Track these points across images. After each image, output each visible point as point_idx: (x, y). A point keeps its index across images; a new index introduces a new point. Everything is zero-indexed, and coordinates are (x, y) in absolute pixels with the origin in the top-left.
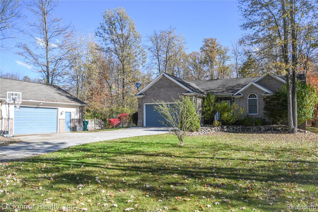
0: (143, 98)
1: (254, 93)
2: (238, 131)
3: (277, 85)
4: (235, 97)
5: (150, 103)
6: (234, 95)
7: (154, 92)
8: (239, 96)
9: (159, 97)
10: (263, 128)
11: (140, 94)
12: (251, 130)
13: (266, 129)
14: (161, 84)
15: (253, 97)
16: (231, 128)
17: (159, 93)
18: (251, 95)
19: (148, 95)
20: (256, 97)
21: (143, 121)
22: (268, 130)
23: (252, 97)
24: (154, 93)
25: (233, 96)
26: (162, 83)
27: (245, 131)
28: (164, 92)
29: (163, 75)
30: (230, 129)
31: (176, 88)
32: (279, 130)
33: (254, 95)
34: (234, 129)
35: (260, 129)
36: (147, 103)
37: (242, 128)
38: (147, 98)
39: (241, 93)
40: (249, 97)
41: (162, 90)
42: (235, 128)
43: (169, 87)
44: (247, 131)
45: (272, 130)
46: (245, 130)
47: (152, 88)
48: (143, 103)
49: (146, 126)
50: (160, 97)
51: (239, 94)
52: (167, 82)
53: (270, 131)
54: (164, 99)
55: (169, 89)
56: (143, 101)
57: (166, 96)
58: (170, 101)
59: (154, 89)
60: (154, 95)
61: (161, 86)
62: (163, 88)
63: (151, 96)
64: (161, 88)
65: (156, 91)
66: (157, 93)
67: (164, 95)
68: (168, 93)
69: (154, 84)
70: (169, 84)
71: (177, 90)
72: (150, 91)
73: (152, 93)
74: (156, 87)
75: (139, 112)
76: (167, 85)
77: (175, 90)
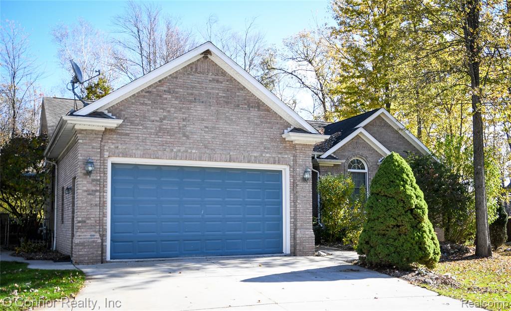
0: (107, 131)
1: (361, 156)
5: (142, 156)
6: (323, 157)
7: (161, 113)
8: (331, 163)
9: (184, 135)
11: (96, 114)
14: (193, 87)
15: (358, 168)
17: (184, 120)
18: (354, 162)
20: (363, 167)
21: (103, 236)
23: (354, 168)
24: (161, 120)
25: (319, 161)
26: (198, 82)
28: (203, 120)
31: (254, 113)
33: (359, 162)
36: (125, 155)
38: (127, 135)
40: (350, 167)
41: (198, 110)
43: (227, 103)
48: (106, 154)
50: (188, 137)
52: (218, 81)
54: (206, 147)
55: (227, 109)
56: (105, 148)
57: (212, 135)
58: (228, 156)
59: (162, 104)
60: (161, 129)
61: (192, 94)
62: (203, 102)
63: (146, 128)
64: (191, 102)
65: (173, 109)
66: (176, 118)
67: (206, 132)
68: (221, 125)
69: (160, 81)
70: (228, 90)
71: (256, 119)
72: (144, 108)
73: (153, 118)
74: (170, 92)
75: (85, 194)
76: (218, 93)
77: (249, 118)
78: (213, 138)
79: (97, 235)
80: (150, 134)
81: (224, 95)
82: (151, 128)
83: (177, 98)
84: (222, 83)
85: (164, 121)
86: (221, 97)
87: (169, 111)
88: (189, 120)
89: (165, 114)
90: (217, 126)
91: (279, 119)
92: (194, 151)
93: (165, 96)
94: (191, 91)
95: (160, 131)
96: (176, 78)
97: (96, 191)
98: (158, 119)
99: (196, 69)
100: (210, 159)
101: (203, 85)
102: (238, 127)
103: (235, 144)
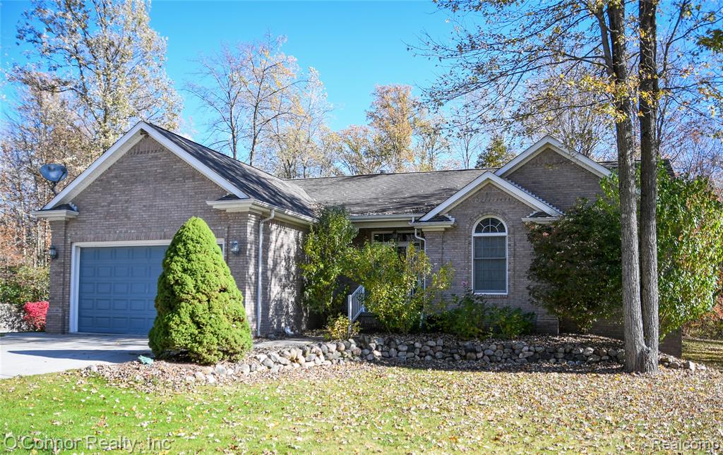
0: (68, 220)
1: (495, 213)
2: (428, 358)
3: (579, 187)
4: (427, 227)
6: (423, 219)
7: (110, 198)
8: (440, 226)
9: (126, 216)
10: (526, 348)
11: (58, 207)
12: (480, 355)
13: (536, 352)
14: (135, 169)
15: (493, 230)
16: (400, 347)
17: (126, 202)
18: (485, 222)
19: (88, 211)
20: (502, 229)
21: (66, 311)
22: (545, 356)
23: (487, 231)
24: (109, 204)
25: (417, 225)
26: (140, 163)
27: (454, 360)
28: (142, 199)
29: (143, 131)
30: (398, 351)
31: (189, 184)
32: (584, 359)
33: (494, 221)
34: (412, 348)
35: (514, 350)
36: (83, 240)
37: (444, 347)
38: (84, 221)
39: (449, 212)
40: (478, 230)
41: (139, 190)
42: (417, 345)
43: (164, 178)
44: (464, 357)
45: (561, 355)
46: (457, 356)
47: (104, 182)
48: (70, 241)
49: (79, 331)
50: (129, 218)
51: (439, 218)
52: (156, 158)
53: (552, 360)
54: (144, 226)
55: (164, 185)
56: (69, 235)
57: (150, 213)
58: (163, 233)
59: (110, 189)
60: (108, 213)
61: (134, 175)
62: (143, 182)
63: (97, 214)
64: (133, 183)
65: (118, 193)
66: (121, 201)
67: (144, 211)
68: (158, 202)
69: (109, 169)
70: (165, 166)
71: (190, 191)
72: (97, 195)
73: (103, 204)
74: (117, 178)
75: (54, 275)
76: (156, 170)
77: (183, 191)
78: (150, 216)
79: (60, 310)
80: (100, 218)
81: (161, 171)
82: (101, 213)
83: (121, 182)
84: (160, 159)
85: (112, 206)
86: (160, 173)
87: (115, 195)
88: (130, 202)
89: (112, 198)
90: (154, 204)
91: (214, 187)
92: (133, 231)
93: (113, 182)
94: (133, 173)
95: (109, 215)
96: (122, 162)
97: (61, 272)
98: (106, 204)
99: (139, 150)
100: (148, 238)
101: (143, 165)
102: (173, 202)
103: (170, 220)
